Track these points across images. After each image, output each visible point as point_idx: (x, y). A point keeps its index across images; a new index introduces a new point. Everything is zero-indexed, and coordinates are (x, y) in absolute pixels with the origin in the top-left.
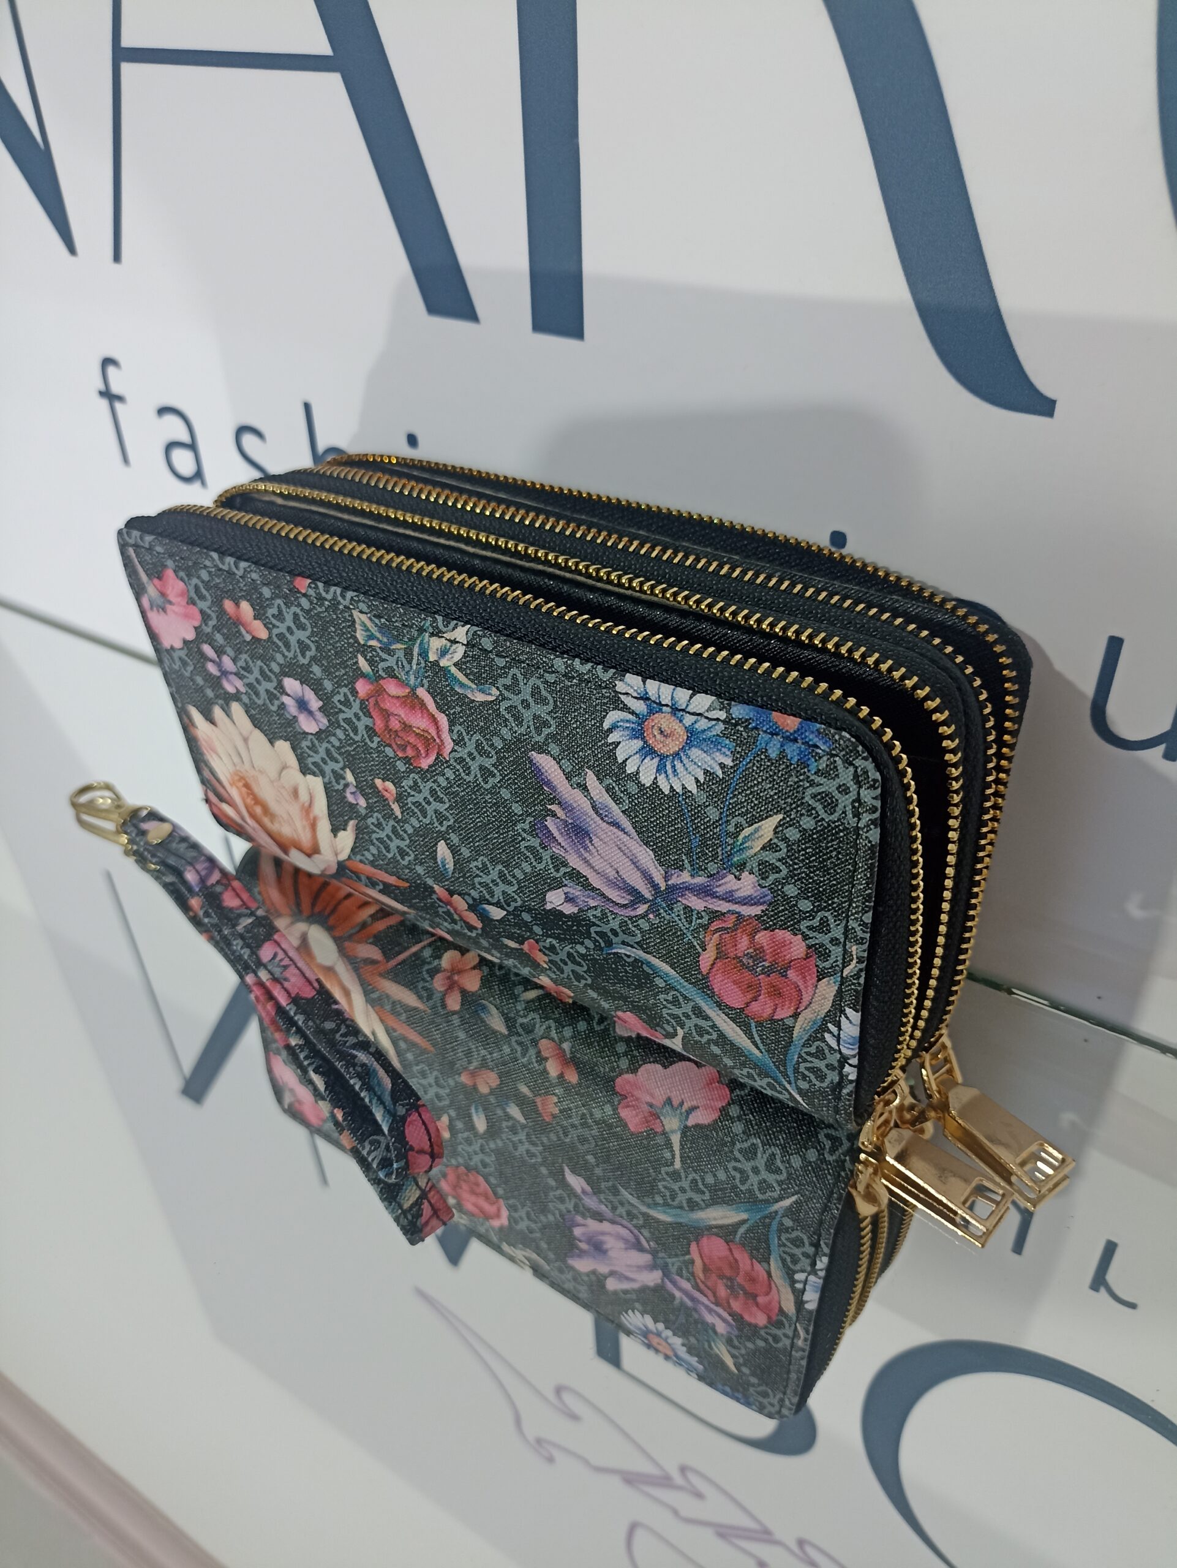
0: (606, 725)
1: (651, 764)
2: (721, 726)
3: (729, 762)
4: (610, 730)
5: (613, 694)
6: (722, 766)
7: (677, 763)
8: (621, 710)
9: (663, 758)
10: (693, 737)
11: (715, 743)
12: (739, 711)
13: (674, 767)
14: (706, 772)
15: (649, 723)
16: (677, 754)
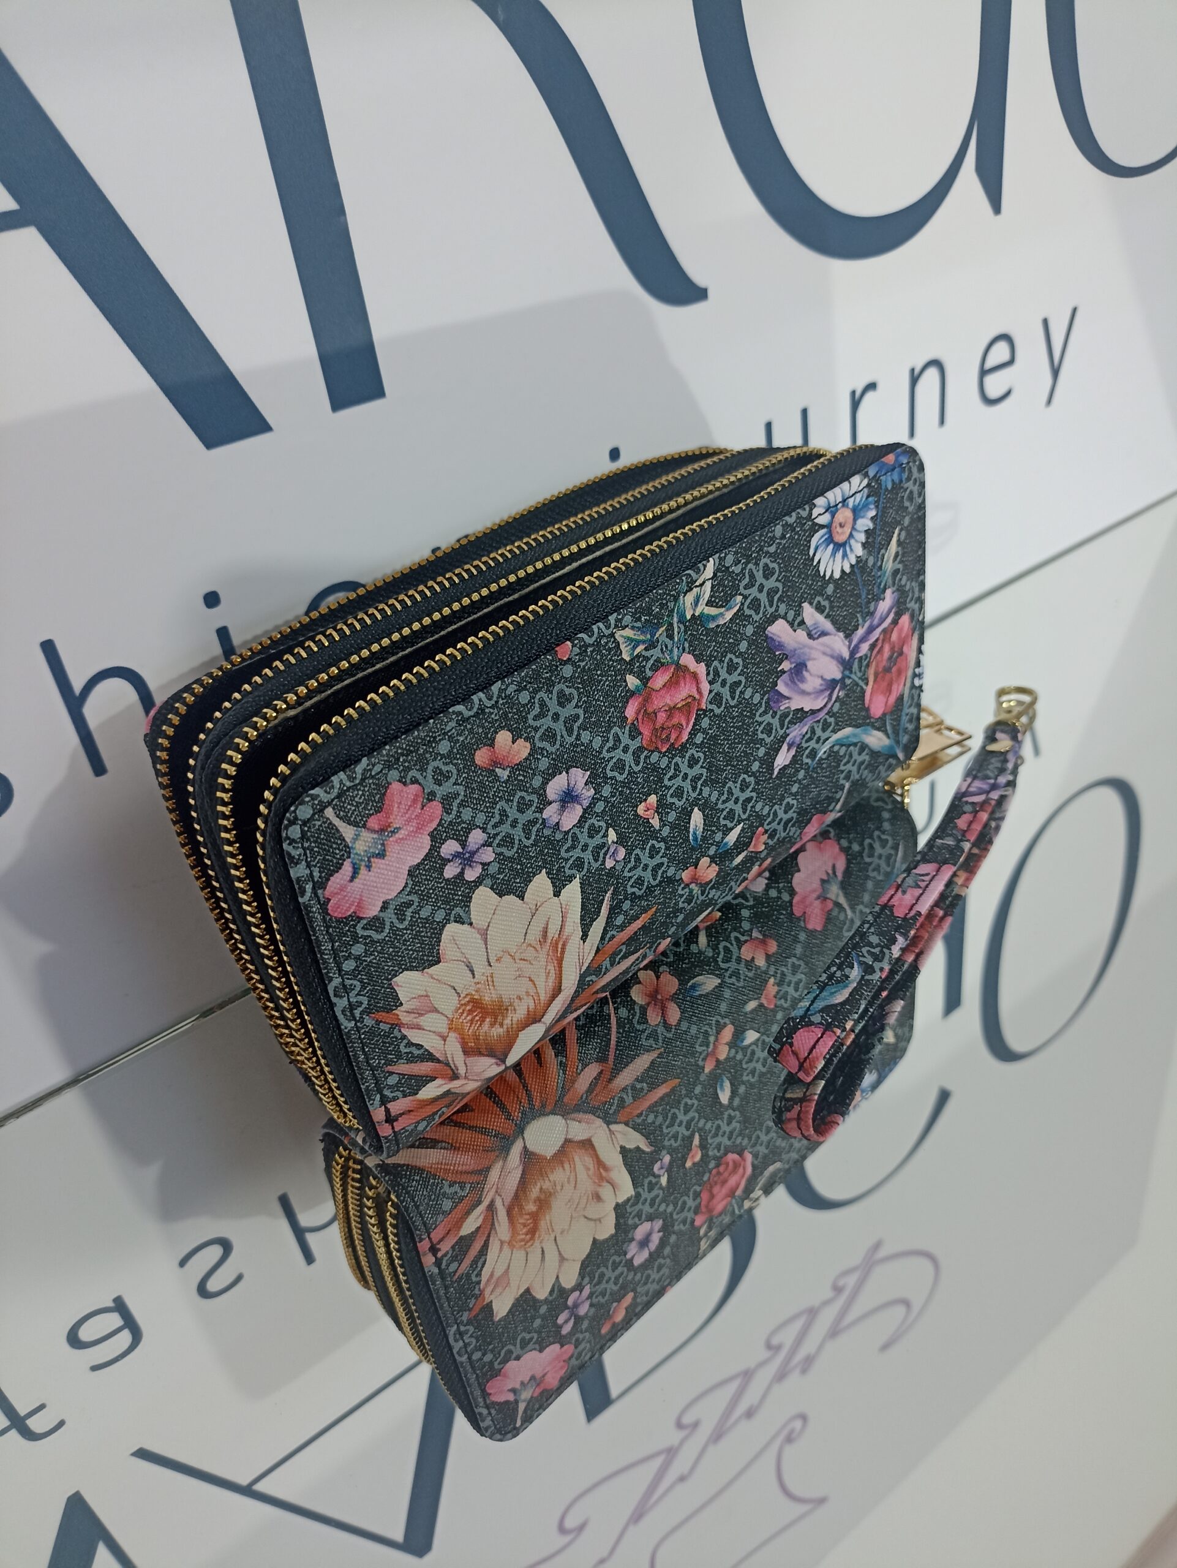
0: (811, 553)
1: (839, 555)
2: (866, 490)
3: (873, 513)
4: (814, 555)
5: (810, 523)
6: (872, 518)
7: (852, 542)
8: (817, 531)
9: (843, 545)
10: (857, 512)
11: (866, 506)
12: (872, 471)
13: (850, 546)
14: (866, 531)
15: (834, 525)
16: (851, 536)
